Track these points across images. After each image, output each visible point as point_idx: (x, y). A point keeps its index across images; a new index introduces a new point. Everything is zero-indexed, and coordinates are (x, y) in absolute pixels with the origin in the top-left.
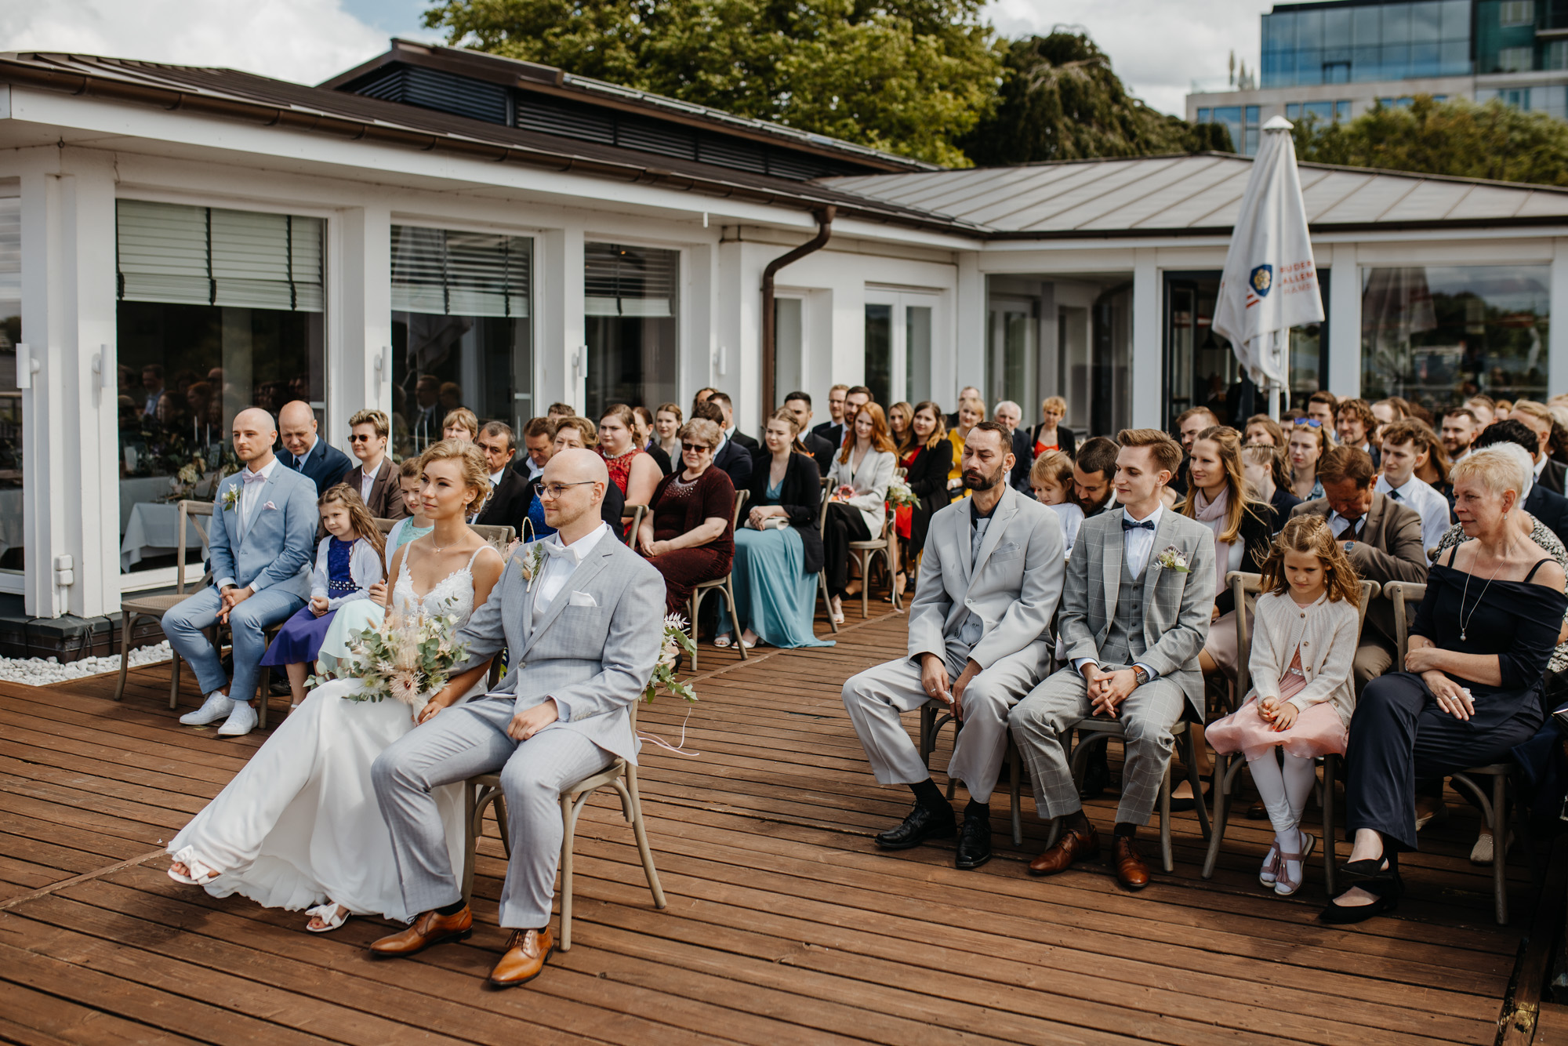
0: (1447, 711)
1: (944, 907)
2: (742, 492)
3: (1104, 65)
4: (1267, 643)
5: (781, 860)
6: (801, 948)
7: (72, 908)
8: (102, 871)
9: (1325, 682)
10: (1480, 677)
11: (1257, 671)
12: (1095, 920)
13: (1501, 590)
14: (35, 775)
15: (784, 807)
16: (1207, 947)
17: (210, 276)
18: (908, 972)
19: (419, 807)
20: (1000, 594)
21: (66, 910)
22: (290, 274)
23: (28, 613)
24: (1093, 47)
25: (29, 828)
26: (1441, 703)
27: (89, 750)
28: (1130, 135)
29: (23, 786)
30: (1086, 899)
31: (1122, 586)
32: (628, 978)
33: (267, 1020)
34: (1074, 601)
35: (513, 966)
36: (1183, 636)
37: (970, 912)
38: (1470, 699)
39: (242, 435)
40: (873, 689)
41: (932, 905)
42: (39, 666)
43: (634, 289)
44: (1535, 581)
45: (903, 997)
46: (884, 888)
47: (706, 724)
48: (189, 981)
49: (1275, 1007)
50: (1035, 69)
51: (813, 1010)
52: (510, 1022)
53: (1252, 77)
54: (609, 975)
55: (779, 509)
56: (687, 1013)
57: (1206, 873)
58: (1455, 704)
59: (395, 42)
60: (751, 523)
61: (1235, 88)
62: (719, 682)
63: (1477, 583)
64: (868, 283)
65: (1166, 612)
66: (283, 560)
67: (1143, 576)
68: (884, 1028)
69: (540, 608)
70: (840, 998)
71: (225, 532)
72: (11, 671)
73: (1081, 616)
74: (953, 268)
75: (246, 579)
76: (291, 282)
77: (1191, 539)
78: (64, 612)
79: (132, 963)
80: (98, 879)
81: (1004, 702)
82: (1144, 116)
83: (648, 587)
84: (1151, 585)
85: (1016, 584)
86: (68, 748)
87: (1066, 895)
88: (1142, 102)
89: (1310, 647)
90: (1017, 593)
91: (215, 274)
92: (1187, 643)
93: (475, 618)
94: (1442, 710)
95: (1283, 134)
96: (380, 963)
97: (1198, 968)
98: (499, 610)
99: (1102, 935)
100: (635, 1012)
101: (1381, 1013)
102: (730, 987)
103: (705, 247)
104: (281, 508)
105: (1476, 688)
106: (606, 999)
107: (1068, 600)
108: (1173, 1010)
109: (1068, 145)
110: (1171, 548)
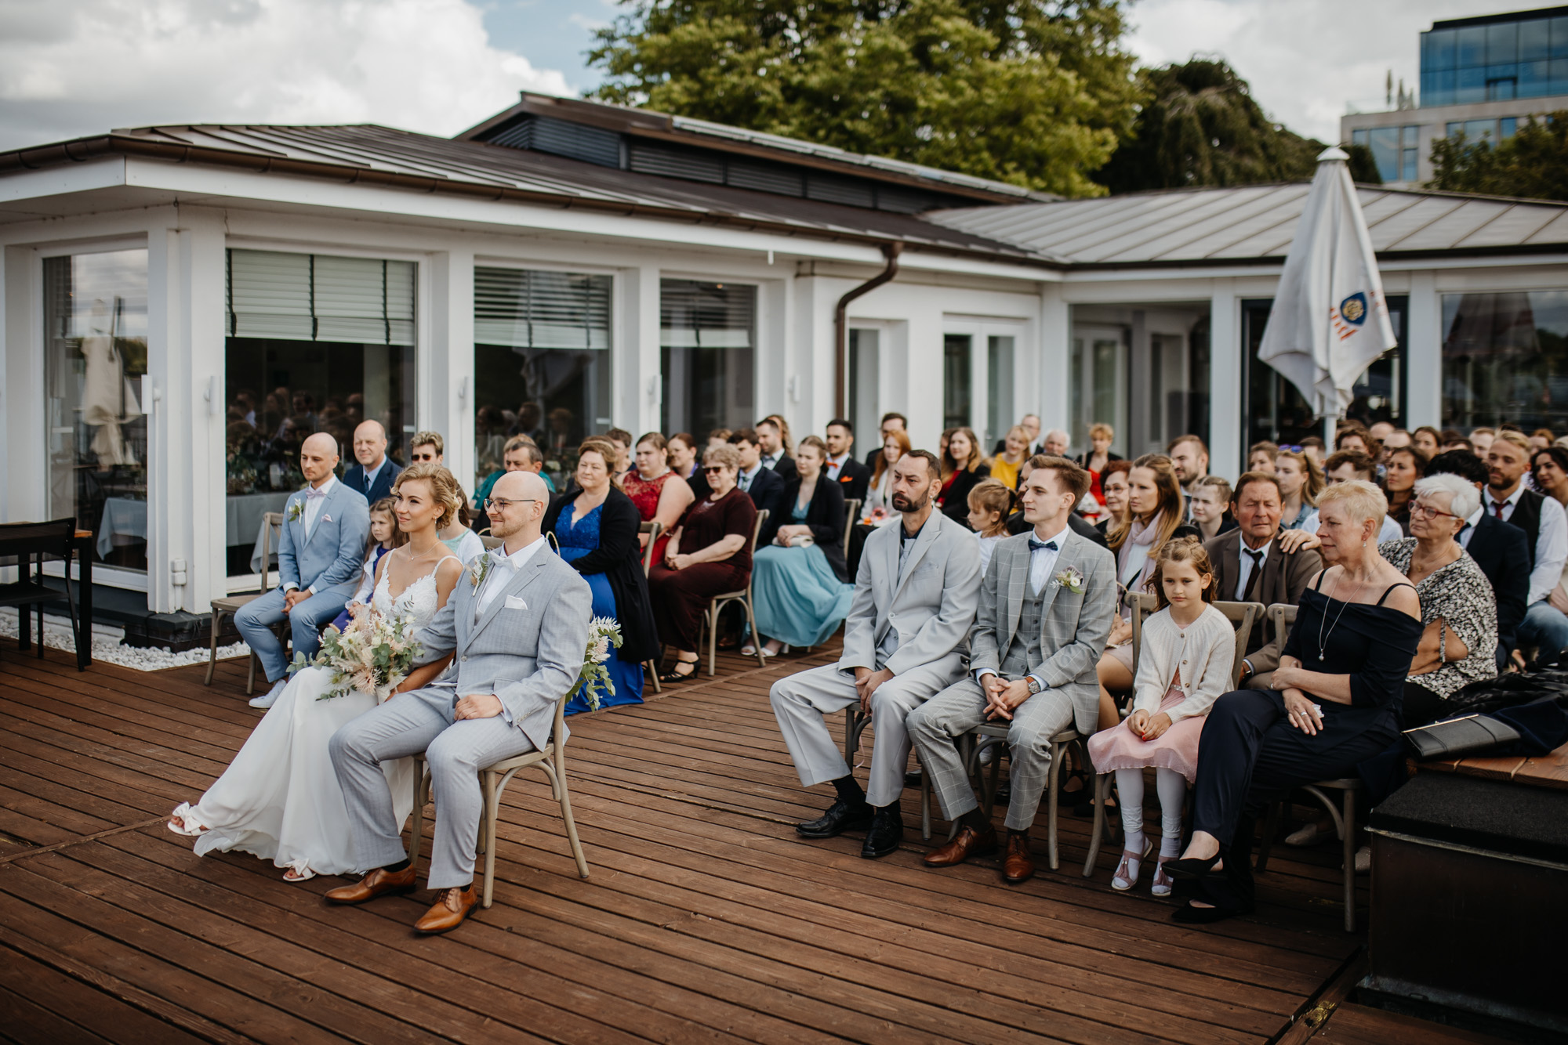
0: (1296, 725)
1: (833, 890)
2: (762, 512)
3: (1243, 91)
4: (1151, 663)
5: (708, 842)
6: (688, 917)
7: (108, 852)
8: (141, 824)
9: (1202, 697)
10: (1331, 695)
11: (1141, 687)
12: (963, 908)
13: (1356, 611)
14: (117, 745)
15: (733, 797)
16: (1057, 937)
17: (313, 315)
18: (772, 942)
19: (368, 777)
20: (922, 609)
21: (101, 853)
22: (385, 312)
23: (150, 608)
24: (1231, 73)
25: (98, 788)
26: (1292, 719)
27: (169, 726)
28: (1271, 159)
29: (105, 753)
30: (965, 889)
31: (1024, 602)
32: (529, 932)
33: (223, 948)
34: (985, 616)
35: (436, 917)
36: (1077, 653)
37: (854, 895)
38: (1320, 715)
39: (309, 459)
40: (795, 692)
41: (823, 886)
42: (155, 655)
43: (717, 320)
44: (1386, 605)
45: (756, 962)
46: (787, 871)
47: (700, 723)
48: (174, 914)
49: (1089, 991)
50: (1174, 96)
51: (673, 968)
52: (415, 962)
53: (1411, 95)
54: (514, 930)
55: (805, 528)
56: (566, 963)
57: (1086, 872)
58: (1304, 719)
59: (524, 94)
60: (779, 541)
61: (1394, 107)
62: (729, 686)
63: (1336, 604)
64: (946, 314)
65: (1063, 627)
66: (338, 566)
67: (1043, 593)
68: (728, 987)
69: (481, 610)
70: (701, 959)
71: (291, 541)
72: (132, 658)
73: (990, 630)
74: (1036, 299)
75: (306, 583)
76: (386, 319)
77: (1090, 561)
78: (178, 608)
79: (136, 897)
80: (135, 830)
81: (906, 706)
82: (1285, 141)
83: (574, 594)
84: (1049, 602)
85: (935, 600)
86: (153, 724)
87: (949, 885)
88: (1282, 126)
89: (1189, 666)
90: (936, 608)
91: (317, 312)
92: (1081, 658)
93: (437, 619)
94: (1291, 724)
95: (1339, 163)
96: (331, 909)
97: (1036, 954)
98: (453, 612)
99: (963, 921)
100: (522, 960)
101: (1185, 1002)
102: (613, 944)
103: (780, 282)
104: (336, 519)
105: (1325, 705)
106: (503, 948)
107: (981, 615)
108: (993, 988)
109: (1207, 171)
110: (1070, 569)
